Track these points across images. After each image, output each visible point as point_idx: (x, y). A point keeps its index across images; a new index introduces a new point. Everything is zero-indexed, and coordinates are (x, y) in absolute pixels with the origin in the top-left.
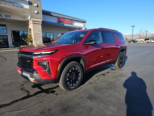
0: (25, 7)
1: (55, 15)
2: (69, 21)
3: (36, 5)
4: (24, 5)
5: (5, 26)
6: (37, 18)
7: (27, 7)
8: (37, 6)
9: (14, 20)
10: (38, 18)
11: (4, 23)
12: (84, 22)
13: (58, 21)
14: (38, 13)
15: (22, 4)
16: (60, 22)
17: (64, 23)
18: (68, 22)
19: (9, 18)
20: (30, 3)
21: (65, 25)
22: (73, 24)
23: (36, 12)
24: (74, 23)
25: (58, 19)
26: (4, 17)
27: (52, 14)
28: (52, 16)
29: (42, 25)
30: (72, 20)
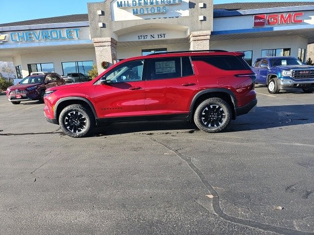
0: (182, 15)
1: (248, 12)
2: (289, 16)
3: (201, 5)
4: (181, 11)
6: (201, 30)
7: (185, 13)
8: (205, 6)
9: (172, 40)
10: (203, 28)
11: (164, 46)
13: (256, 24)
14: (205, 19)
15: (178, 11)
17: (274, 23)
18: (285, 21)
19: (163, 38)
20: (192, 5)
21: (276, 28)
22: (306, 21)
23: (201, 18)
24: (310, 18)
25: (256, 18)
26: (156, 38)
27: (241, 12)
28: (241, 15)
29: (210, 40)
30: (299, 12)
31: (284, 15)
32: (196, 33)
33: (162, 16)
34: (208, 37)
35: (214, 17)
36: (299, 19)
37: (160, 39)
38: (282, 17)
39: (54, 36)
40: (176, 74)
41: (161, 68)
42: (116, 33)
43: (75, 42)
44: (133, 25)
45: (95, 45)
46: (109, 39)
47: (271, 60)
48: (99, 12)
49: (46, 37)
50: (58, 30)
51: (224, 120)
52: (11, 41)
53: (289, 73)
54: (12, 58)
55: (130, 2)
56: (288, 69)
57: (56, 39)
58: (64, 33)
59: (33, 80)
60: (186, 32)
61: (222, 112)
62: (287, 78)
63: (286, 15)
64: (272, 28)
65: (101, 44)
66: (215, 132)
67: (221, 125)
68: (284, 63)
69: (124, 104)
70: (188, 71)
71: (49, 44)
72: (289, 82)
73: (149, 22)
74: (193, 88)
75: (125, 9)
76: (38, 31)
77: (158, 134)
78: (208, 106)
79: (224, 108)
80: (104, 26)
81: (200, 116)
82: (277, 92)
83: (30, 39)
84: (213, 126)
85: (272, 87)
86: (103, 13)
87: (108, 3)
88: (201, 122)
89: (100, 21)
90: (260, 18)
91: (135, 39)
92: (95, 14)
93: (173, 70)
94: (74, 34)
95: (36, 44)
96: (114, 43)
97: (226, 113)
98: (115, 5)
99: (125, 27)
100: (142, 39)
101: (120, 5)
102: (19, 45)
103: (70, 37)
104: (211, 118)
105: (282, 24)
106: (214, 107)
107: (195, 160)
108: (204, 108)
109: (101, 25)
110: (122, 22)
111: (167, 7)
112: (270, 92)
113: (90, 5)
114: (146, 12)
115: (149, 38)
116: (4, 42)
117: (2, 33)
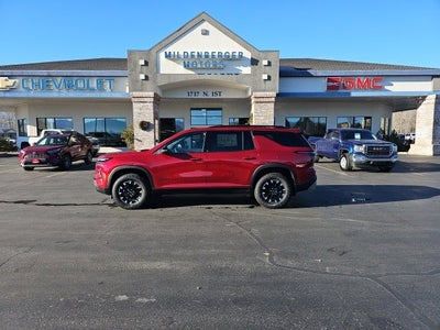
0: (243, 72)
1: (320, 73)
2: (368, 81)
3: (265, 62)
4: (241, 68)
5: (220, 109)
6: (265, 91)
7: (247, 70)
8: (269, 64)
10: (267, 89)
12: (433, 76)
13: (329, 88)
14: (269, 78)
15: (238, 68)
16: (337, 88)
17: (349, 88)
18: (363, 86)
19: (218, 97)
20: (254, 62)
21: (354, 94)
22: (386, 87)
23: (265, 77)
24: (392, 85)
25: (329, 80)
26: (210, 96)
27: (313, 72)
28: (312, 76)
29: (275, 103)
30: (379, 78)
31: (362, 79)
32: (259, 94)
33: (219, 72)
34: (273, 99)
35: (280, 76)
36: (379, 84)
37: (214, 97)
38: (359, 80)
39: (81, 85)
40: (238, 148)
41: (222, 140)
42: (160, 87)
43: (107, 94)
44: (183, 79)
45: (133, 100)
46: (152, 94)
47: (344, 132)
48: (142, 62)
49: (69, 87)
50: (86, 79)
51: (285, 196)
52: (21, 89)
53: (362, 149)
54: (15, 109)
55: (181, 53)
56: (360, 145)
57: (81, 90)
58: (94, 84)
59: (52, 141)
60: (246, 91)
61: (283, 187)
62: (359, 154)
63: (364, 80)
64: (349, 94)
65: (141, 100)
66: (275, 208)
67: (281, 200)
68: (358, 136)
69: (183, 175)
70: (250, 145)
71: (72, 94)
72: (362, 159)
73: (202, 77)
74: (254, 162)
75: (174, 60)
76: (59, 79)
77: (216, 208)
78: (268, 180)
79: (284, 184)
80: (147, 78)
81: (261, 190)
82: (349, 169)
83: (47, 87)
84: (273, 201)
85: (343, 163)
86: (146, 63)
87: (154, 52)
88: (261, 196)
89: (142, 73)
90: (334, 81)
91: (184, 95)
92: (136, 64)
93: (235, 144)
94: (107, 85)
95: (55, 94)
96: (157, 99)
97: (286, 189)
98: (162, 55)
99: (172, 81)
100: (193, 97)
101: (168, 56)
102: (32, 94)
103: (101, 88)
104: (271, 192)
105: (359, 89)
106: (275, 182)
107: (254, 230)
108: (264, 182)
109: (142, 77)
110: (169, 75)
111: (225, 62)
112: (343, 169)
113: (130, 52)
114: (199, 66)
115: (201, 96)
116: (11, 89)
117: (10, 77)
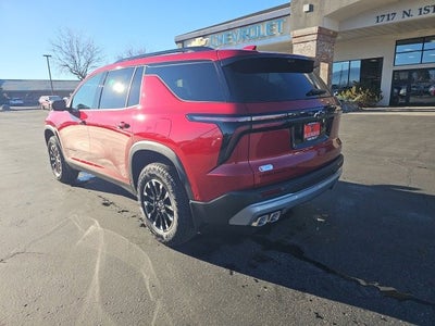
19: (430, 15)
26: (415, 16)
37: (424, 16)
39: (253, 33)
43: (277, 39)
45: (294, 41)
46: (315, 29)
49: (244, 38)
57: (255, 39)
58: (264, 29)
65: (304, 39)
76: (237, 31)
80: (311, 8)
81: (142, 196)
89: (305, 3)
94: (276, 28)
96: (326, 36)
100: (385, 22)
103: (270, 33)
109: (306, 8)
115: (399, 18)
117: (204, 36)
